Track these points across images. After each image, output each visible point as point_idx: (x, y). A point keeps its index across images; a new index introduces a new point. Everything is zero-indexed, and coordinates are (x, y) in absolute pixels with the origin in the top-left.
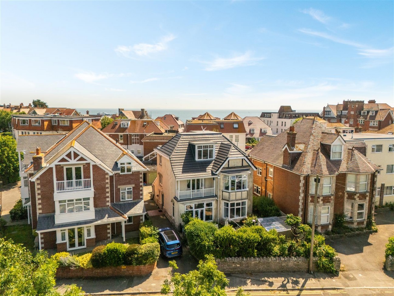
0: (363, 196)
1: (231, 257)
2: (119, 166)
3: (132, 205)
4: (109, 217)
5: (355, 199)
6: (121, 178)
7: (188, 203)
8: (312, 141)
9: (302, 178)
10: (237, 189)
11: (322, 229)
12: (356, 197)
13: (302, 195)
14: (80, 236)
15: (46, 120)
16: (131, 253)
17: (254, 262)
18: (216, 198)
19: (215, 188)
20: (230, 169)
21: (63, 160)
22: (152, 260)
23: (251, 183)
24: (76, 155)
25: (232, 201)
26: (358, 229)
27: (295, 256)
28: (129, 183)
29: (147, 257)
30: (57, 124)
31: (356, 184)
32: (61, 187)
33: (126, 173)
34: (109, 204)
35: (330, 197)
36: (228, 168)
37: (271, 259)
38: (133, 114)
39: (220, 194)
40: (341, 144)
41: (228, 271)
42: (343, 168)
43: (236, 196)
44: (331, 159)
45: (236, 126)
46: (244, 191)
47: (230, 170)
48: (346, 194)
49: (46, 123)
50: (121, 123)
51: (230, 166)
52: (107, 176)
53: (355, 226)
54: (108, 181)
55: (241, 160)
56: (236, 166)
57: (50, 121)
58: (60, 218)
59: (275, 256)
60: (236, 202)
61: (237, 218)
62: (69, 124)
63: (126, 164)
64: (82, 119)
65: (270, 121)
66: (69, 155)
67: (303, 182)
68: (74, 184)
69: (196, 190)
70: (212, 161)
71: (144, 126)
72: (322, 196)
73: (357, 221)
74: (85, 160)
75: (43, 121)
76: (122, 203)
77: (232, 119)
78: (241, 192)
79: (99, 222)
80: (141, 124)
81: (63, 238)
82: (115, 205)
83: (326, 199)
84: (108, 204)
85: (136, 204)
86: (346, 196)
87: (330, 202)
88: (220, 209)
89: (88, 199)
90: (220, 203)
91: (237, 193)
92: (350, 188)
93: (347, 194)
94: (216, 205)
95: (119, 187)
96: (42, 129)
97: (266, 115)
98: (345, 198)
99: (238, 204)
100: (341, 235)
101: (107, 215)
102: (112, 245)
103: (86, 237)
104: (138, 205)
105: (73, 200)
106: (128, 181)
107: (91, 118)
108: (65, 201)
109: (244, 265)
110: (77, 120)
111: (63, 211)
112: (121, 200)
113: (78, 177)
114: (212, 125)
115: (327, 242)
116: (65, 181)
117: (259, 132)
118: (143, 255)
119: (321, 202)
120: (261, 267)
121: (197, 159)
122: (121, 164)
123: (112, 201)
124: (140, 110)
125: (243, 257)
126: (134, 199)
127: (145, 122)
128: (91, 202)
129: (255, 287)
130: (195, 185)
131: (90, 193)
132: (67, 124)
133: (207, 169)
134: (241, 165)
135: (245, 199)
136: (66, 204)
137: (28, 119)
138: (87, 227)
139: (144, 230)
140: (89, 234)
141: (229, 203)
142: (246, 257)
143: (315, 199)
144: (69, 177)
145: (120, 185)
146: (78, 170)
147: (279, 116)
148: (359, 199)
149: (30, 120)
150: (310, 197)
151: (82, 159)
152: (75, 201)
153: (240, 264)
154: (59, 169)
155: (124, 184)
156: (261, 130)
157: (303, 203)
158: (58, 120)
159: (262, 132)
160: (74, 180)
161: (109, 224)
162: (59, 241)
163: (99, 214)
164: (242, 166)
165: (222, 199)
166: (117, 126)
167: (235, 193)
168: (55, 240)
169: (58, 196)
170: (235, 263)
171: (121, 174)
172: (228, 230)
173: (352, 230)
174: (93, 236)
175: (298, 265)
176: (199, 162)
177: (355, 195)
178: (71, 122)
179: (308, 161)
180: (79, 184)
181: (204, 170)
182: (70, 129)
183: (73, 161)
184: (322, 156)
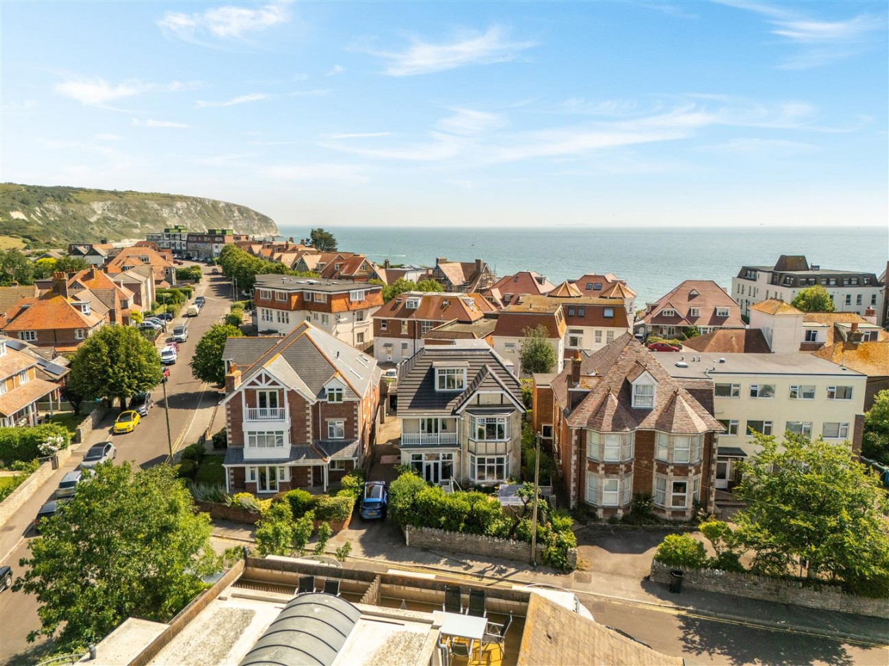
0: (682, 470)
1: (431, 527)
2: (327, 392)
3: (341, 446)
4: (307, 457)
5: (666, 473)
6: (329, 408)
7: (416, 451)
8: (610, 375)
9: (574, 432)
10: (487, 438)
11: (604, 512)
12: (668, 470)
13: (574, 458)
14: (273, 477)
15: (295, 294)
16: (312, 503)
17: (459, 537)
18: (458, 449)
19: (457, 433)
20: (480, 407)
21: (253, 383)
22: (337, 516)
23: (517, 430)
24: (268, 378)
25: (479, 454)
26: (667, 521)
27: (514, 540)
28: (339, 416)
30: (310, 300)
31: (670, 448)
32: (253, 416)
33: (335, 402)
34: (310, 441)
35: (618, 466)
36: (478, 405)
37: (482, 538)
38: (461, 268)
39: (464, 442)
40: (651, 384)
41: (426, 545)
42: (648, 423)
43: (486, 448)
44: (633, 406)
45: (609, 313)
46: (501, 442)
47: (478, 409)
48: (655, 463)
49: (294, 299)
50: (407, 301)
51: (480, 403)
52: (307, 406)
53: (667, 515)
54: (310, 412)
55: (500, 396)
56: (490, 403)
57: (301, 295)
58: (250, 452)
59: (487, 535)
60: (487, 457)
61: (488, 481)
62: (326, 302)
63: (335, 390)
64: (347, 292)
65: (755, 288)
66: (259, 378)
67: (575, 438)
68: (268, 412)
69: (433, 434)
70: (461, 392)
71: (442, 307)
72: (603, 462)
73: (671, 509)
74: (277, 384)
75: (290, 295)
76: (330, 441)
77: (611, 296)
78: (494, 444)
79: (293, 463)
80: (439, 303)
81: (253, 477)
82: (320, 443)
83: (611, 469)
84: (308, 441)
85: (348, 444)
86: (655, 467)
87: (617, 473)
88: (465, 465)
89: (282, 432)
90: (465, 456)
91: (488, 444)
92: (661, 454)
93: (657, 464)
94: (459, 458)
95: (326, 420)
96: (288, 307)
97: (749, 272)
98: (655, 469)
99: (491, 461)
100: (634, 526)
101: (305, 455)
103: (279, 480)
104: (350, 446)
105: (263, 433)
106: (338, 413)
107: (363, 290)
108: (254, 433)
109: (446, 541)
110: (338, 294)
111: (252, 444)
112: (329, 437)
113: (273, 404)
116: (258, 409)
117: (710, 315)
118: (326, 509)
119: (602, 472)
121: (437, 388)
122: (330, 390)
123: (316, 436)
124: (474, 262)
125: (445, 530)
126: (345, 438)
127: (446, 301)
128: (286, 437)
129: (447, 568)
130: (430, 426)
131: (285, 425)
132: (323, 300)
133: (449, 404)
134: (499, 403)
135: (501, 454)
136: (256, 436)
137: (271, 290)
138: (280, 467)
139: (347, 480)
140: (282, 478)
141: (476, 457)
142: (450, 531)
143: (594, 465)
144: (263, 404)
145: (328, 417)
146: (273, 395)
147: (773, 278)
148: (674, 475)
149: (273, 292)
150: (587, 461)
151: (274, 383)
152: (266, 434)
153: (442, 538)
154: (250, 394)
155: (333, 417)
156: (716, 309)
157: (575, 471)
158: (312, 294)
159: (717, 315)
160: (268, 408)
161: (309, 467)
162: (248, 480)
163: (295, 454)
164: (502, 405)
165: (469, 451)
166: (400, 306)
167: (484, 444)
168: (244, 479)
169: (248, 426)
171: (329, 402)
173: (658, 520)
174: (287, 479)
175: (517, 552)
176: (440, 393)
177: (667, 467)
178: (330, 298)
179: (590, 405)
180: (274, 413)
181: (443, 406)
182: (327, 308)
183: (263, 386)
184: (614, 400)
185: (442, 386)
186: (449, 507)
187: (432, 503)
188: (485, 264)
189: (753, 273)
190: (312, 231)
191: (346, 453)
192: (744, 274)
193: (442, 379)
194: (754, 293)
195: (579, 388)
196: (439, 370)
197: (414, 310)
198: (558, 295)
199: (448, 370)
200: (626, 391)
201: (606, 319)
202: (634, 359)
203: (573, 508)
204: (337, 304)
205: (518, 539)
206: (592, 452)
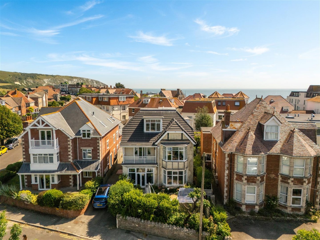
0: (299, 181)
2: (81, 132)
3: (89, 163)
4: (68, 170)
5: (288, 183)
6: (83, 141)
7: (131, 167)
8: (249, 121)
9: (226, 155)
10: (173, 160)
11: (246, 208)
12: (289, 181)
13: (227, 172)
14: (48, 181)
15: (94, 97)
16: (60, 199)
17: (150, 225)
18: (156, 166)
19: (156, 156)
20: (169, 141)
21: (35, 125)
23: (191, 155)
24: (43, 122)
25: (169, 169)
26: (289, 215)
27: (187, 228)
28: (89, 146)
30: (101, 100)
31: (291, 167)
32: (37, 145)
33: (86, 138)
34: (71, 160)
35: (256, 177)
36: (168, 140)
37: (165, 226)
38: (171, 93)
39: (159, 162)
40: (277, 125)
41: (129, 228)
42: (276, 150)
43: (172, 165)
44: (264, 139)
45: (237, 104)
46: (181, 162)
48: (280, 176)
49: (94, 99)
50: (144, 100)
51: (169, 139)
52: (68, 139)
53: (289, 211)
54: (70, 143)
55: (181, 134)
56: (175, 139)
57: (97, 98)
58: (34, 166)
59: (169, 224)
60: (173, 171)
61: (174, 185)
62: (108, 101)
63: (86, 131)
64: (117, 96)
65: (298, 100)
66: (38, 122)
67: (227, 159)
68: (46, 143)
69: (143, 157)
70: (159, 133)
71: (159, 102)
72: (246, 175)
73: (291, 206)
74: (49, 126)
75: (92, 98)
76: (84, 161)
77: (238, 97)
78: (177, 163)
79: (59, 173)
81: (36, 181)
82: (78, 162)
83: (251, 179)
84: (69, 160)
85: (93, 162)
86: (280, 179)
87: (255, 182)
88: (160, 175)
89: (52, 155)
90: (160, 170)
91: (173, 163)
92: (284, 170)
93: (281, 177)
94: (157, 172)
95: (81, 148)
97: (295, 94)
98: (279, 181)
99: (175, 173)
100: (267, 218)
101: (66, 168)
103: (51, 183)
104: (95, 164)
105: (42, 155)
106: (88, 144)
107: (125, 96)
108: (36, 155)
109: (142, 226)
110: (114, 97)
111: (35, 162)
112: (83, 158)
113: (49, 138)
114: (206, 103)
116: (40, 140)
117: (280, 110)
119: (245, 181)
120: (156, 231)
121: (145, 131)
122: (83, 131)
123: (75, 157)
124: (177, 90)
125: (141, 219)
126: (93, 159)
128: (55, 158)
130: (140, 152)
131: (55, 150)
132: (106, 100)
133: (151, 140)
134: (180, 139)
135: (181, 169)
136: (37, 156)
137: (85, 96)
138: (52, 175)
139: (89, 183)
140: (53, 181)
141: (167, 171)
142: (145, 219)
143: (240, 177)
144: (43, 138)
145: (82, 147)
146: (49, 133)
147: (307, 95)
148: (294, 184)
149: (86, 97)
150: (235, 174)
151: (47, 125)
152: (43, 156)
153: (139, 224)
155: (85, 147)
156: (282, 108)
157: (227, 180)
158: (102, 97)
159: (283, 110)
160: (46, 140)
161: (70, 175)
162: (33, 182)
163: (61, 168)
164: (182, 140)
165: (162, 167)
166: (141, 102)
167: (171, 163)
168: (31, 182)
169: (33, 151)
171: (83, 138)
173: (283, 214)
174: (56, 182)
175: (189, 237)
176: (146, 133)
177: (289, 179)
178: (110, 99)
179: (236, 139)
180: (49, 143)
181: (148, 141)
182: (108, 103)
183: (41, 126)
184: (252, 136)
185: (148, 129)
186: (144, 203)
187: (133, 201)
188: (181, 91)
189: (297, 94)
190: (116, 84)
191: (91, 168)
192: (293, 94)
193: (148, 125)
194: (298, 102)
195: (229, 129)
196: (146, 120)
197: (147, 104)
198: (212, 97)
199: (151, 120)
200: (260, 130)
201: (236, 107)
202: (263, 111)
203: (226, 204)
204: (113, 102)
205: (189, 227)
206: (239, 168)
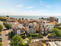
0: (47, 31)
3: (24, 32)
19: (32, 30)
26: (46, 34)
29: (26, 37)
30: (13, 21)
43: (34, 31)
45: (35, 21)
47: (33, 28)
58: (17, 33)
59: (37, 37)
61: (34, 33)
65: (40, 19)
80: (23, 21)
83: (43, 31)
93: (45, 31)
94: (32, 32)
96: (11, 22)
102: (22, 36)
107: (17, 20)
115: (42, 35)
121: (30, 27)
122: (23, 28)
130: (30, 30)
131: (20, 31)
134: (35, 28)
139: (25, 34)
144: (18, 29)
155: (23, 30)
159: (39, 21)
163: (21, 33)
169: (17, 31)
170: (34, 37)
172: (33, 34)
174: (20, 35)
178: (15, 21)
195: (40, 26)
200: (43, 26)
206: (42, 30)
